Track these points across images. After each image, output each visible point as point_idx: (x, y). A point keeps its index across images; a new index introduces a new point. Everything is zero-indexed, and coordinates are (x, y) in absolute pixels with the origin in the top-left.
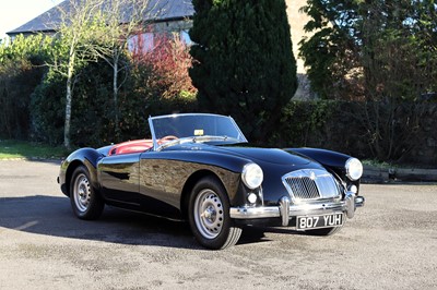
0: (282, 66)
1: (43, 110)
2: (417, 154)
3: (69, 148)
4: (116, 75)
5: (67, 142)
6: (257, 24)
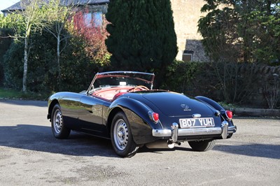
1: (10, 66)
2: (252, 99)
3: (26, 93)
4: (58, 43)
5: (24, 88)
6: (147, 11)
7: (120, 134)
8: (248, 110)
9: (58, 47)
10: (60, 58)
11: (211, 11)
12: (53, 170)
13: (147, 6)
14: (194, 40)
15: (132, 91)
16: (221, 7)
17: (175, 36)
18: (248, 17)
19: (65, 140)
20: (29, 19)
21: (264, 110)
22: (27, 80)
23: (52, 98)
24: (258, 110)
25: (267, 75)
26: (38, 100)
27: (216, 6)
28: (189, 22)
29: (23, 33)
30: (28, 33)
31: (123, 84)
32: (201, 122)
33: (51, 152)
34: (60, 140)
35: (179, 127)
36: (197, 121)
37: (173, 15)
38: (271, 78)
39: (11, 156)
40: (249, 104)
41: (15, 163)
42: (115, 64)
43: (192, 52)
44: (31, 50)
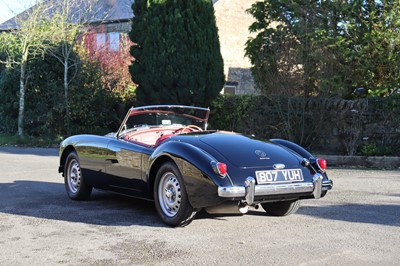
0: (209, 64)
2: (325, 143)
3: (22, 137)
4: (66, 71)
5: (20, 131)
6: (186, 28)
7: (169, 193)
9: (65, 76)
10: (68, 91)
11: (263, 30)
12: (75, 247)
13: (185, 22)
14: (238, 69)
15: (179, 132)
17: (222, 61)
18: (310, 37)
19: (85, 202)
20: (26, 39)
22: (24, 121)
23: (65, 143)
25: (344, 112)
27: (268, 24)
28: (232, 45)
29: (18, 57)
30: (25, 58)
31: (166, 123)
32: (285, 175)
34: (78, 203)
35: (256, 184)
36: (280, 174)
37: (219, 33)
38: (349, 116)
39: (11, 227)
41: (18, 239)
42: (143, 97)
44: (30, 80)
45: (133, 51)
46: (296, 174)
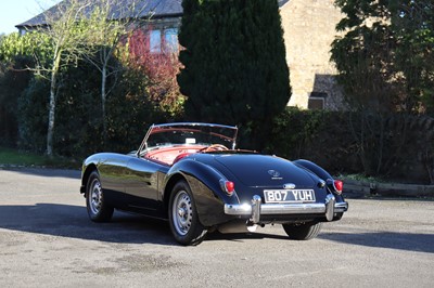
1: (28, 116)
2: (407, 169)
3: (52, 157)
4: (104, 80)
5: (49, 150)
7: (181, 211)
8: (397, 186)
9: (103, 85)
10: (106, 103)
11: (353, 28)
12: (83, 259)
13: (242, 23)
16: (369, 22)
18: (410, 38)
20: (59, 42)
21: (423, 186)
22: (53, 138)
23: (88, 162)
24: (413, 187)
26: (71, 168)
27: (361, 21)
28: (320, 46)
29: (49, 63)
30: (56, 64)
31: (190, 141)
32: (295, 195)
33: (84, 238)
35: (263, 202)
36: (290, 194)
39: (25, 242)
40: (401, 178)
41: (31, 251)
42: (191, 111)
43: (324, 95)
44: (61, 90)
45: (182, 57)
46: (308, 194)
